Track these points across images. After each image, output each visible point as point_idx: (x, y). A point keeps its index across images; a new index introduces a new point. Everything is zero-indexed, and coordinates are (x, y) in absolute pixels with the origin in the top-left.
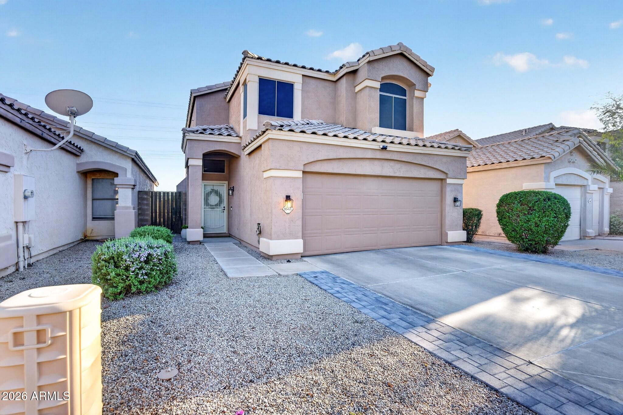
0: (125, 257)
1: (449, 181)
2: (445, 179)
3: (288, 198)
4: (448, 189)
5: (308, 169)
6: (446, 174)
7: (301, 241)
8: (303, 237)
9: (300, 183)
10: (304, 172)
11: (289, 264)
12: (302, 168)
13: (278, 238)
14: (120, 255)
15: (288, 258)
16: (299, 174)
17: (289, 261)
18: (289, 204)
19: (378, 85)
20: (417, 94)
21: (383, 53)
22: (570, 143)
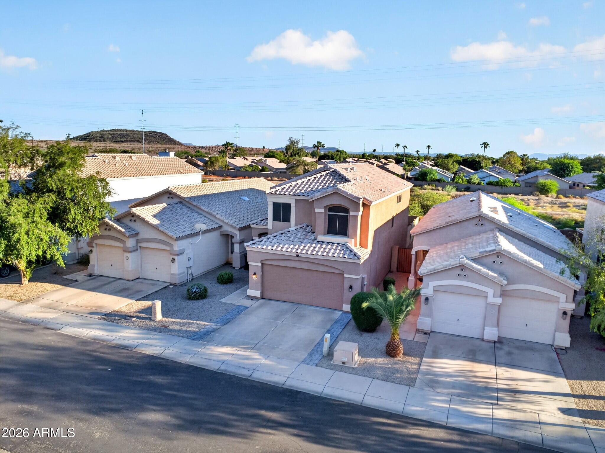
1: (345, 276)
2: (343, 275)
3: (255, 274)
4: (346, 281)
5: (264, 262)
6: (344, 271)
7: (260, 293)
8: (261, 291)
9: (260, 268)
10: (262, 264)
12: (260, 262)
13: (251, 289)
15: (252, 298)
16: (260, 264)
17: (252, 299)
18: (254, 276)
19: (323, 211)
20: (351, 213)
21: (321, 195)
22: (448, 263)
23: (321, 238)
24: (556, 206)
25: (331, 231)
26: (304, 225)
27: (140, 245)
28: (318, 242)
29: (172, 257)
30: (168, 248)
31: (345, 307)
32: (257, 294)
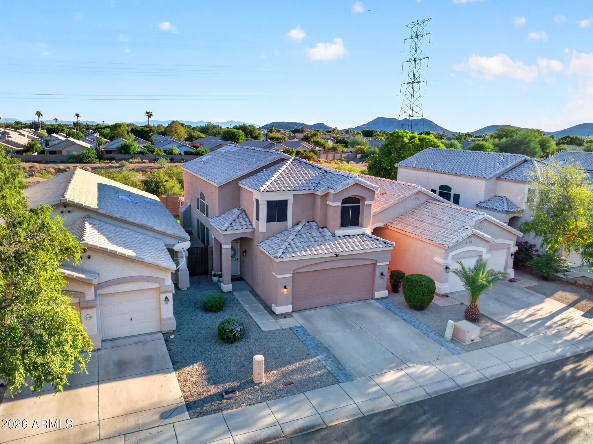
0: (234, 330)
1: (378, 264)
2: (375, 264)
3: (285, 287)
4: (378, 269)
5: (296, 272)
6: (376, 261)
7: (291, 306)
8: (292, 304)
9: (291, 280)
10: (293, 274)
11: (286, 319)
12: (292, 272)
13: (280, 306)
14: (232, 330)
15: (285, 316)
16: (291, 275)
17: (285, 317)
18: (286, 290)
19: (340, 204)
20: (367, 203)
21: (343, 187)
22: (465, 234)
23: (340, 232)
25: (344, 224)
26: (304, 221)
27: (100, 292)
28: (339, 237)
29: (163, 296)
30: (156, 285)
31: (378, 294)
32: (288, 308)
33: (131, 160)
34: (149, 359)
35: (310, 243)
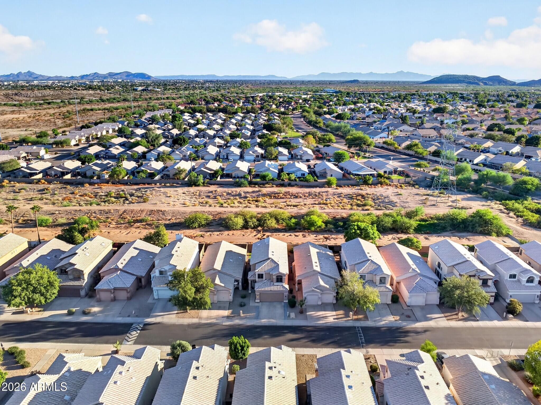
0: (244, 304)
3: (258, 296)
4: (284, 295)
6: (283, 292)
10: (260, 293)
11: (257, 303)
13: (257, 300)
19: (276, 277)
20: (283, 277)
21: (275, 274)
22: (310, 289)
23: (275, 283)
24: (336, 196)
25: (278, 282)
26: (268, 279)
27: (218, 292)
28: (275, 285)
29: (231, 294)
30: (228, 292)
31: (284, 301)
32: (259, 301)
33: (266, 185)
34: (225, 307)
35: (266, 286)
